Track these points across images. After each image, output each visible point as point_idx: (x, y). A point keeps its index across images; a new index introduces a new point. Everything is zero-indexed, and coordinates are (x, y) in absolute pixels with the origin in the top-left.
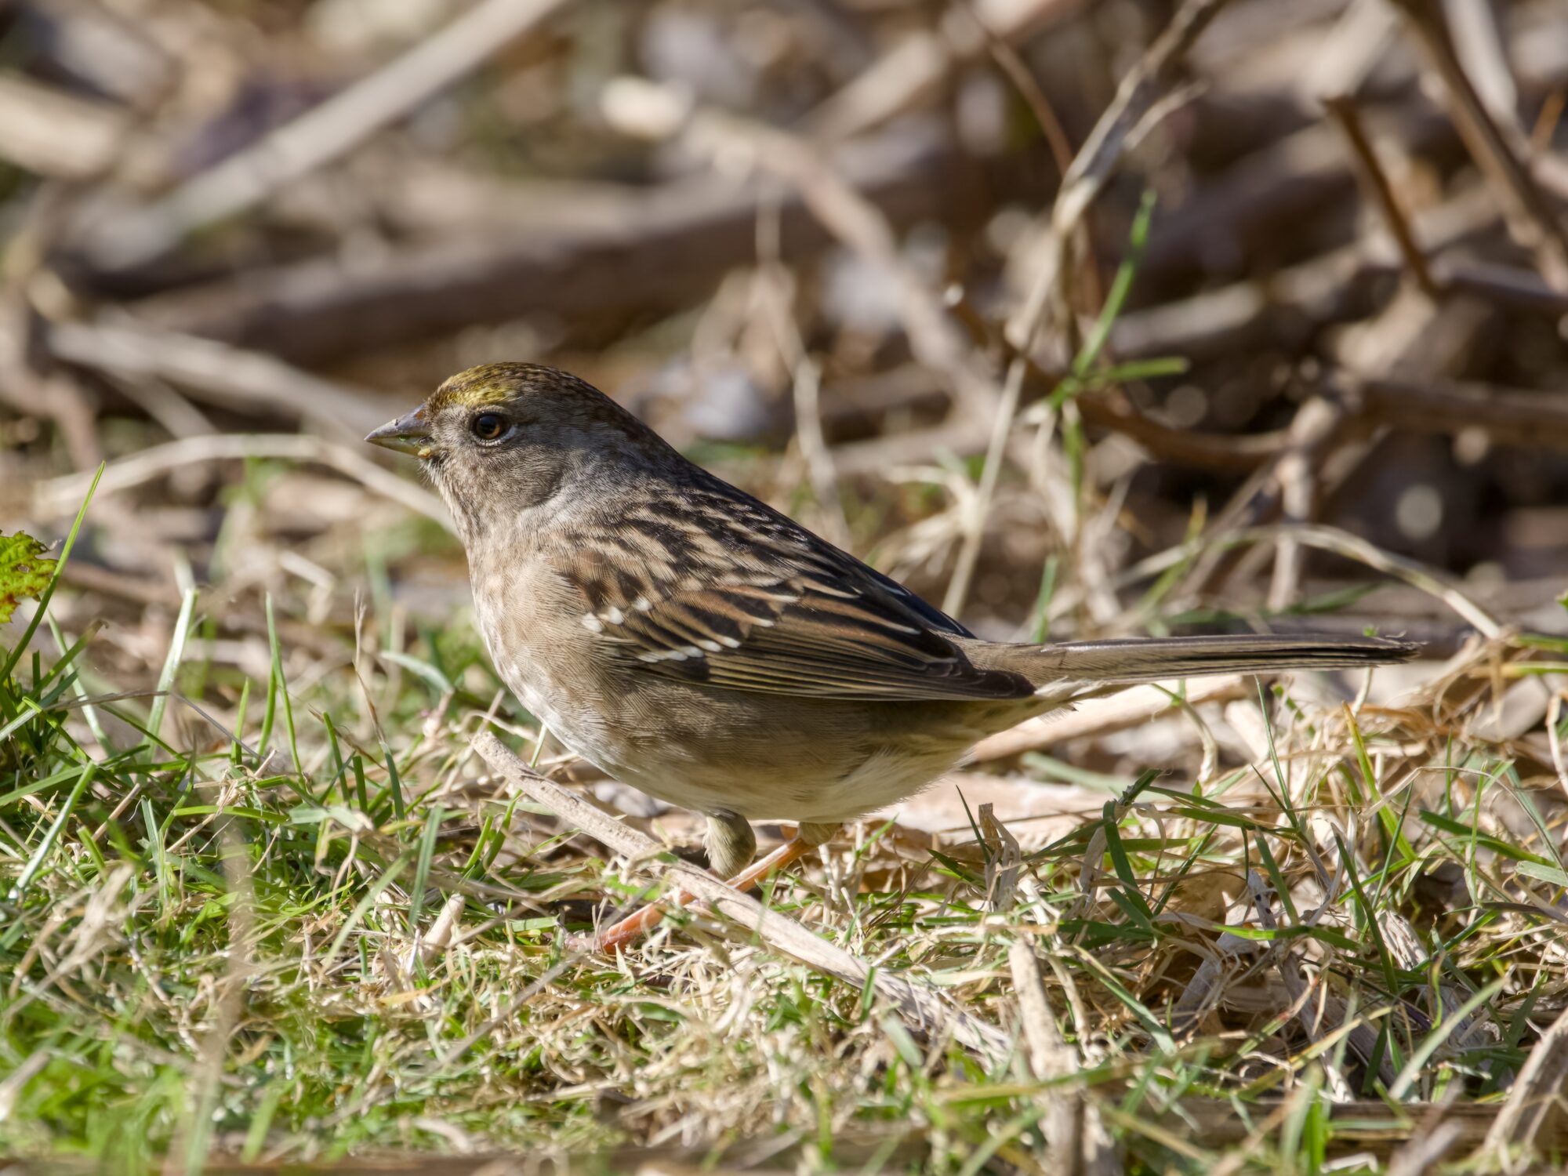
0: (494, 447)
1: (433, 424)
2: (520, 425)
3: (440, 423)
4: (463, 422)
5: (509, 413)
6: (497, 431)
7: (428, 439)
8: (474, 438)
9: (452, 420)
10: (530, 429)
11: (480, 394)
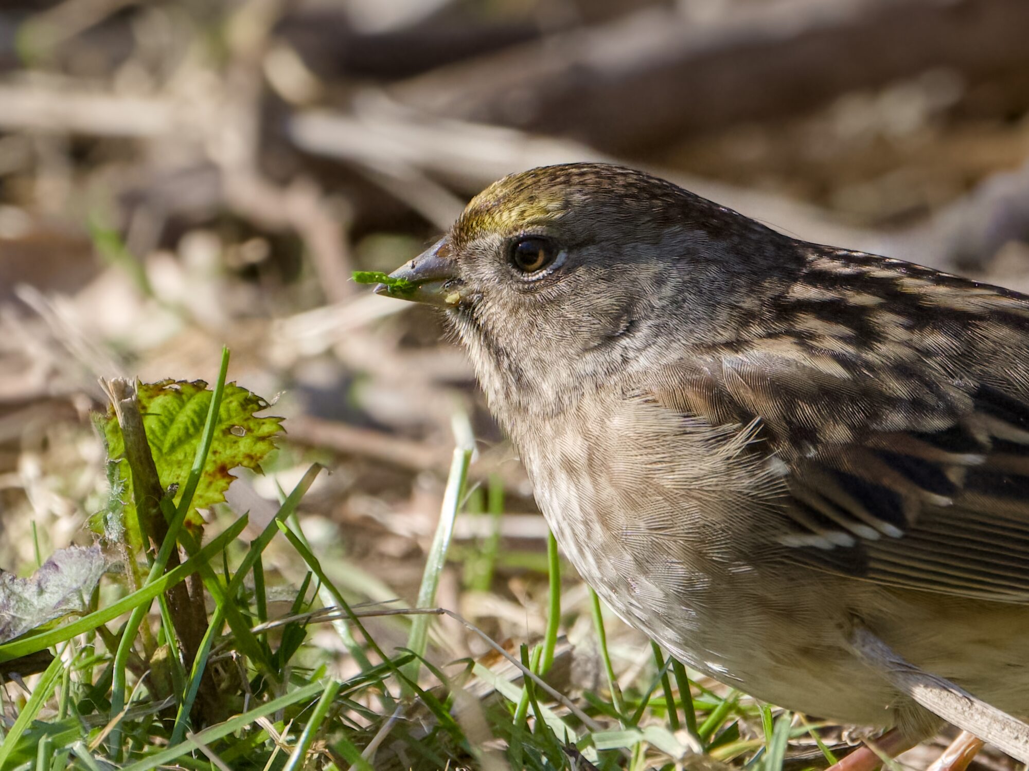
0: (539, 280)
1: (460, 262)
2: (571, 249)
3: (471, 259)
4: (497, 254)
5: (556, 235)
6: (540, 260)
7: (455, 281)
8: (514, 272)
9: (484, 252)
10: (585, 253)
11: (515, 214)
